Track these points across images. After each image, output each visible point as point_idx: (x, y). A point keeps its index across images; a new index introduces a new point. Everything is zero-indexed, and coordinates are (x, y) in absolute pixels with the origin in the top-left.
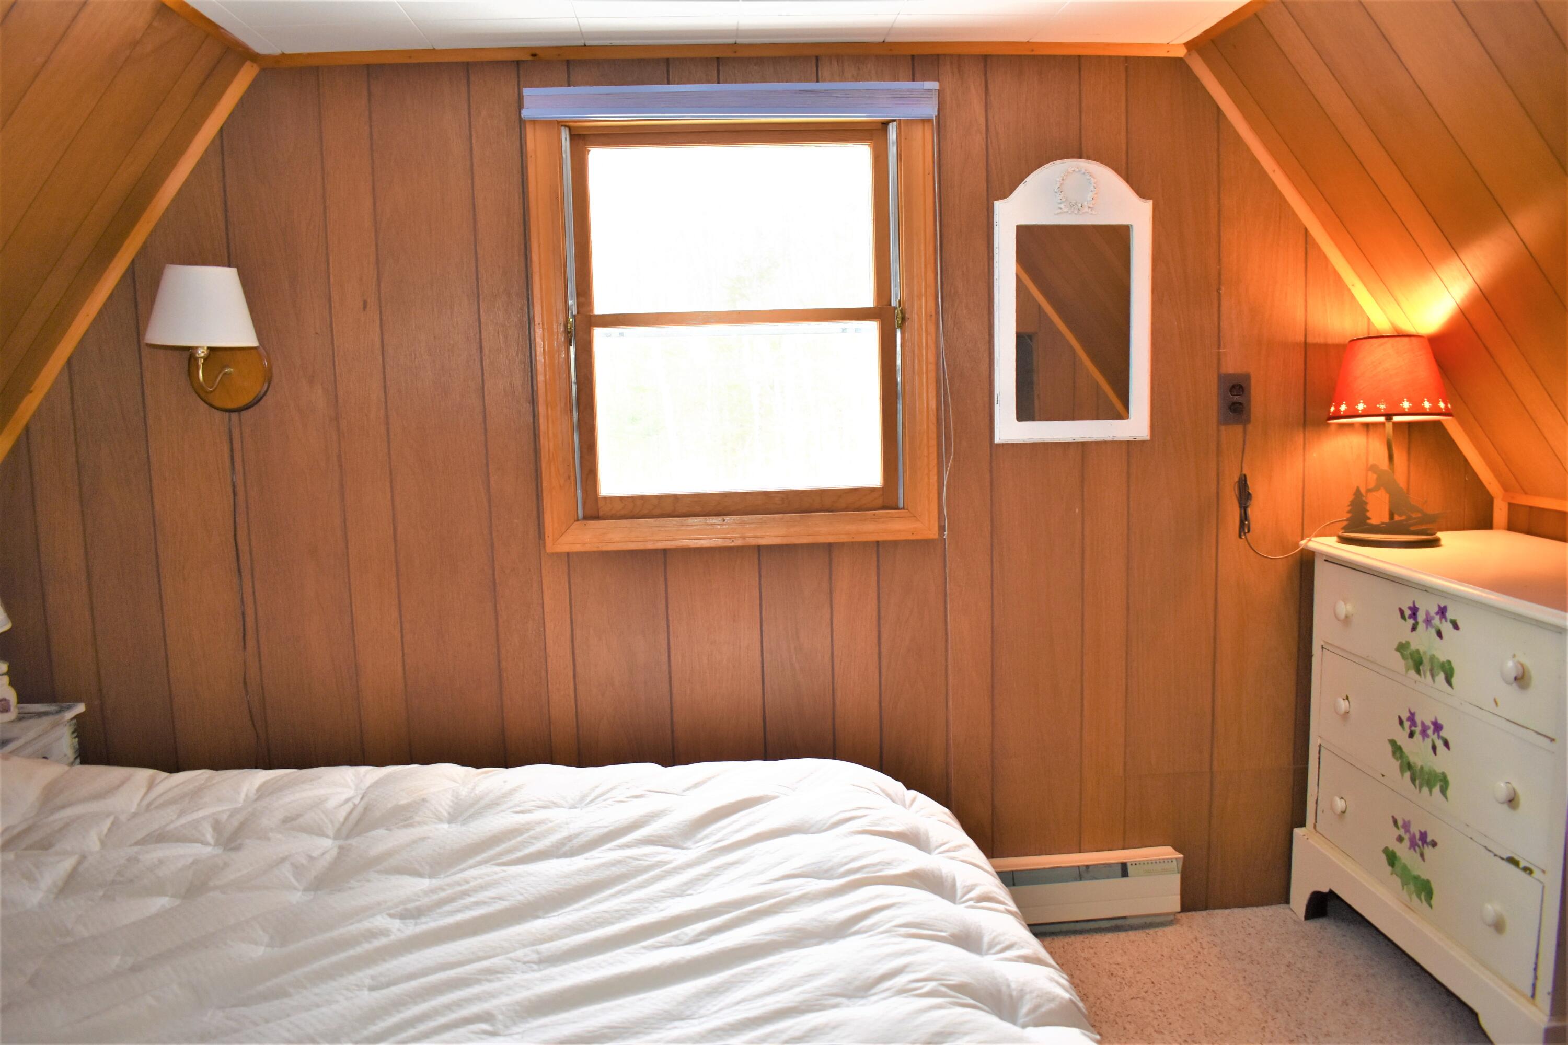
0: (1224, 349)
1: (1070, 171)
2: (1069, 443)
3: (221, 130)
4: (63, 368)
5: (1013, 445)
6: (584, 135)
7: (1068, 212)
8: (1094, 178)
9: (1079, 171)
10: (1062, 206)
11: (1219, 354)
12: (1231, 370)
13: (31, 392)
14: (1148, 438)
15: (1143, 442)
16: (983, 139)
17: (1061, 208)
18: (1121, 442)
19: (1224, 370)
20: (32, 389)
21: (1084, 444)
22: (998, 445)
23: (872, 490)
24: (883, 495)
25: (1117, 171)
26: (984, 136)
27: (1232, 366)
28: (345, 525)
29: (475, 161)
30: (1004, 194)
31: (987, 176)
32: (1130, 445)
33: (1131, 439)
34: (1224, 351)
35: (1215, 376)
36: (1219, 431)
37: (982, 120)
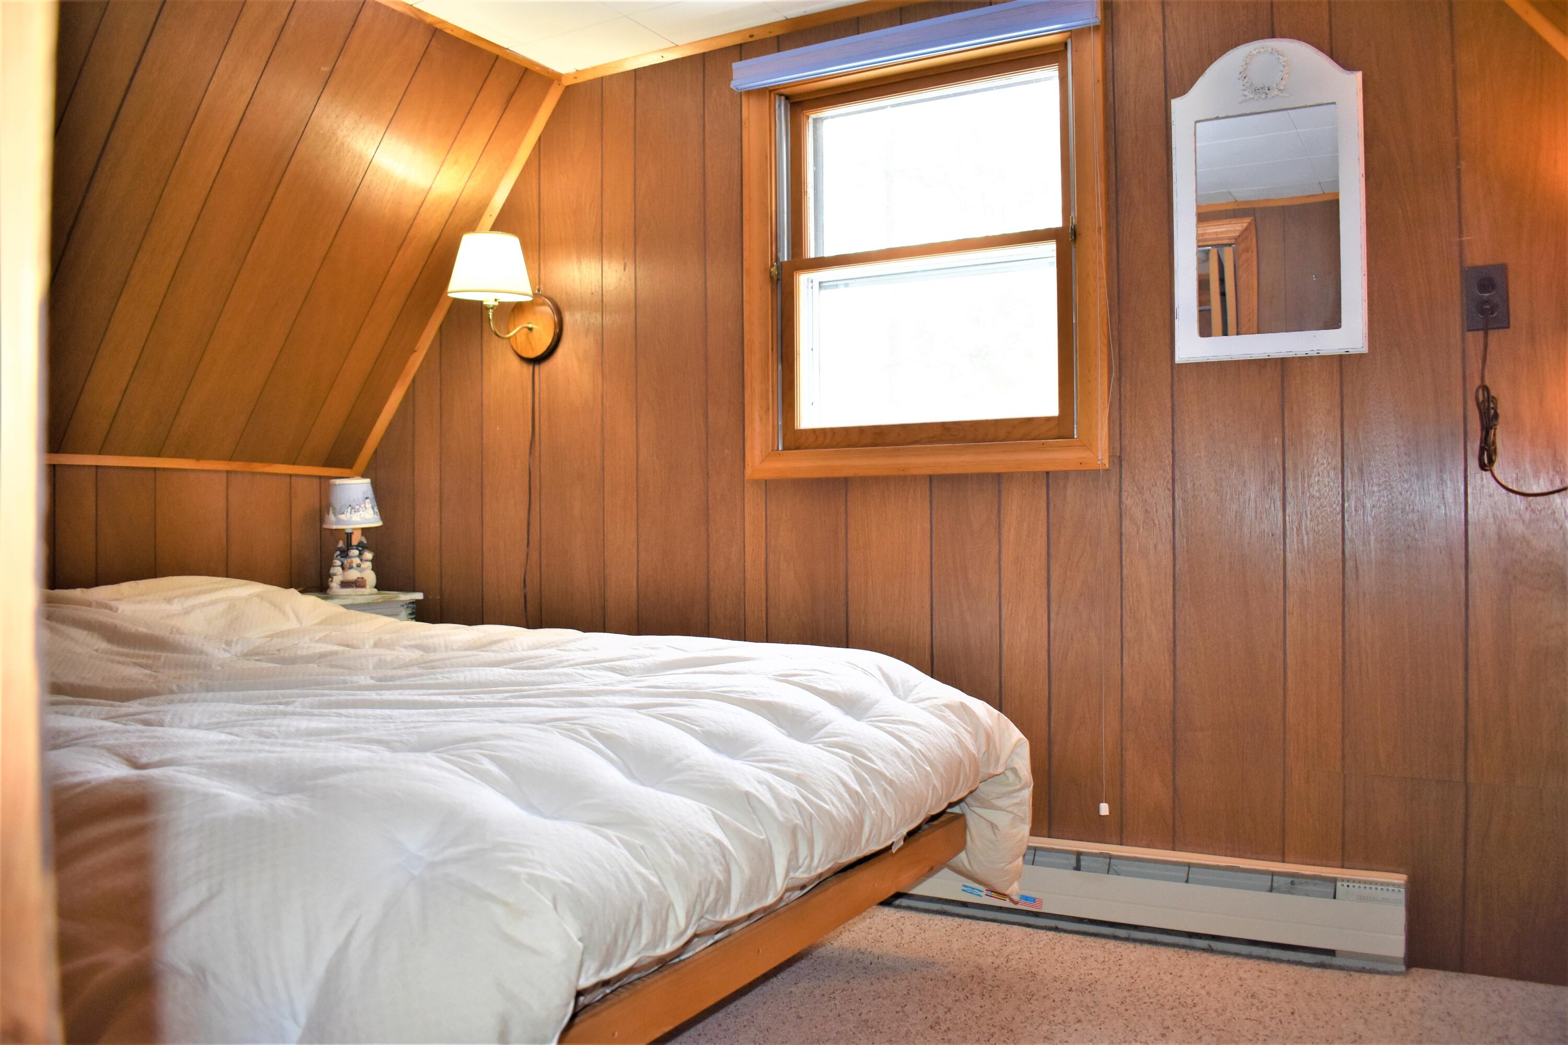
0: (1468, 236)
1: (1255, 52)
2: (1265, 360)
3: (540, 139)
4: (436, 334)
5: (1198, 364)
6: (801, 102)
7: (1253, 98)
8: (1283, 56)
9: (1266, 51)
10: (1246, 93)
11: (1461, 244)
12: (1479, 262)
13: (415, 351)
14: (1365, 350)
15: (1361, 356)
16: (1160, 38)
17: (1245, 96)
18: (1331, 358)
19: (1469, 263)
20: (416, 349)
21: (1283, 360)
22: (1180, 365)
23: (1048, 419)
24: (1058, 424)
25: (1320, 48)
26: (1161, 33)
27: (1478, 257)
28: (603, 454)
29: (706, 135)
30: (1183, 90)
31: (1165, 75)
32: (1342, 361)
33: (1342, 352)
34: (1468, 240)
35: (1457, 270)
36: (1463, 339)
37: (1159, 20)
